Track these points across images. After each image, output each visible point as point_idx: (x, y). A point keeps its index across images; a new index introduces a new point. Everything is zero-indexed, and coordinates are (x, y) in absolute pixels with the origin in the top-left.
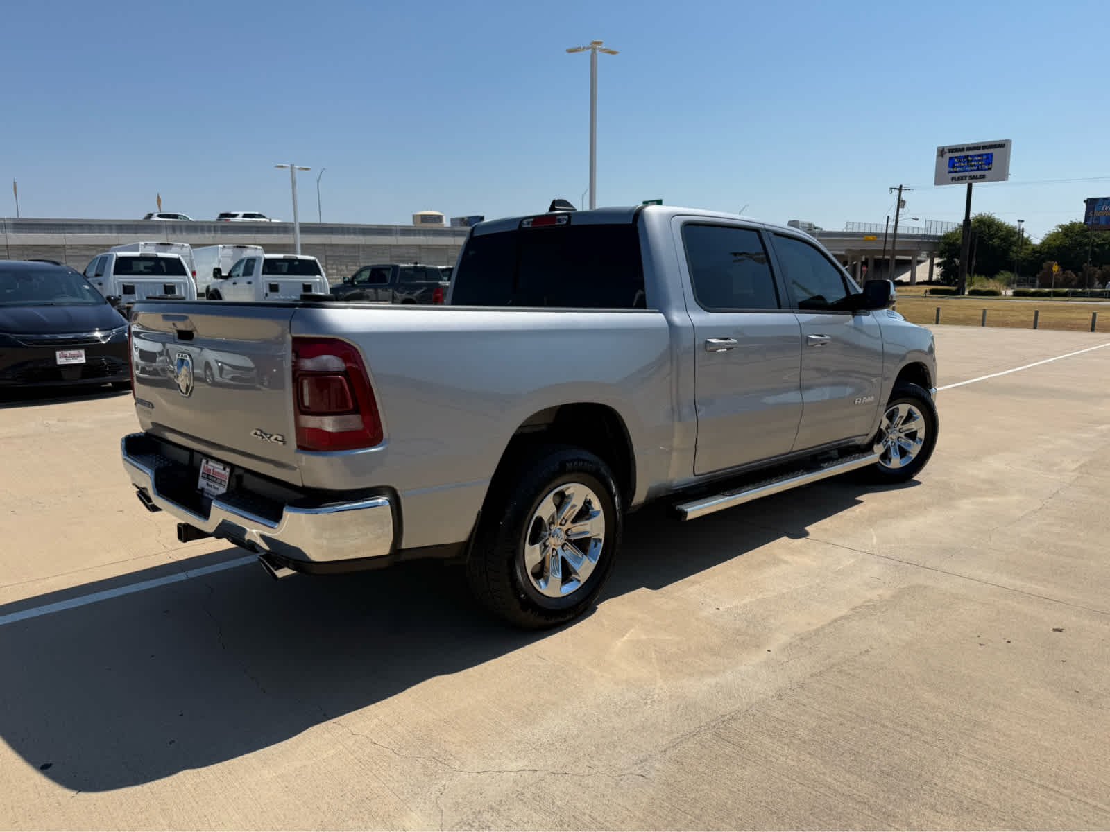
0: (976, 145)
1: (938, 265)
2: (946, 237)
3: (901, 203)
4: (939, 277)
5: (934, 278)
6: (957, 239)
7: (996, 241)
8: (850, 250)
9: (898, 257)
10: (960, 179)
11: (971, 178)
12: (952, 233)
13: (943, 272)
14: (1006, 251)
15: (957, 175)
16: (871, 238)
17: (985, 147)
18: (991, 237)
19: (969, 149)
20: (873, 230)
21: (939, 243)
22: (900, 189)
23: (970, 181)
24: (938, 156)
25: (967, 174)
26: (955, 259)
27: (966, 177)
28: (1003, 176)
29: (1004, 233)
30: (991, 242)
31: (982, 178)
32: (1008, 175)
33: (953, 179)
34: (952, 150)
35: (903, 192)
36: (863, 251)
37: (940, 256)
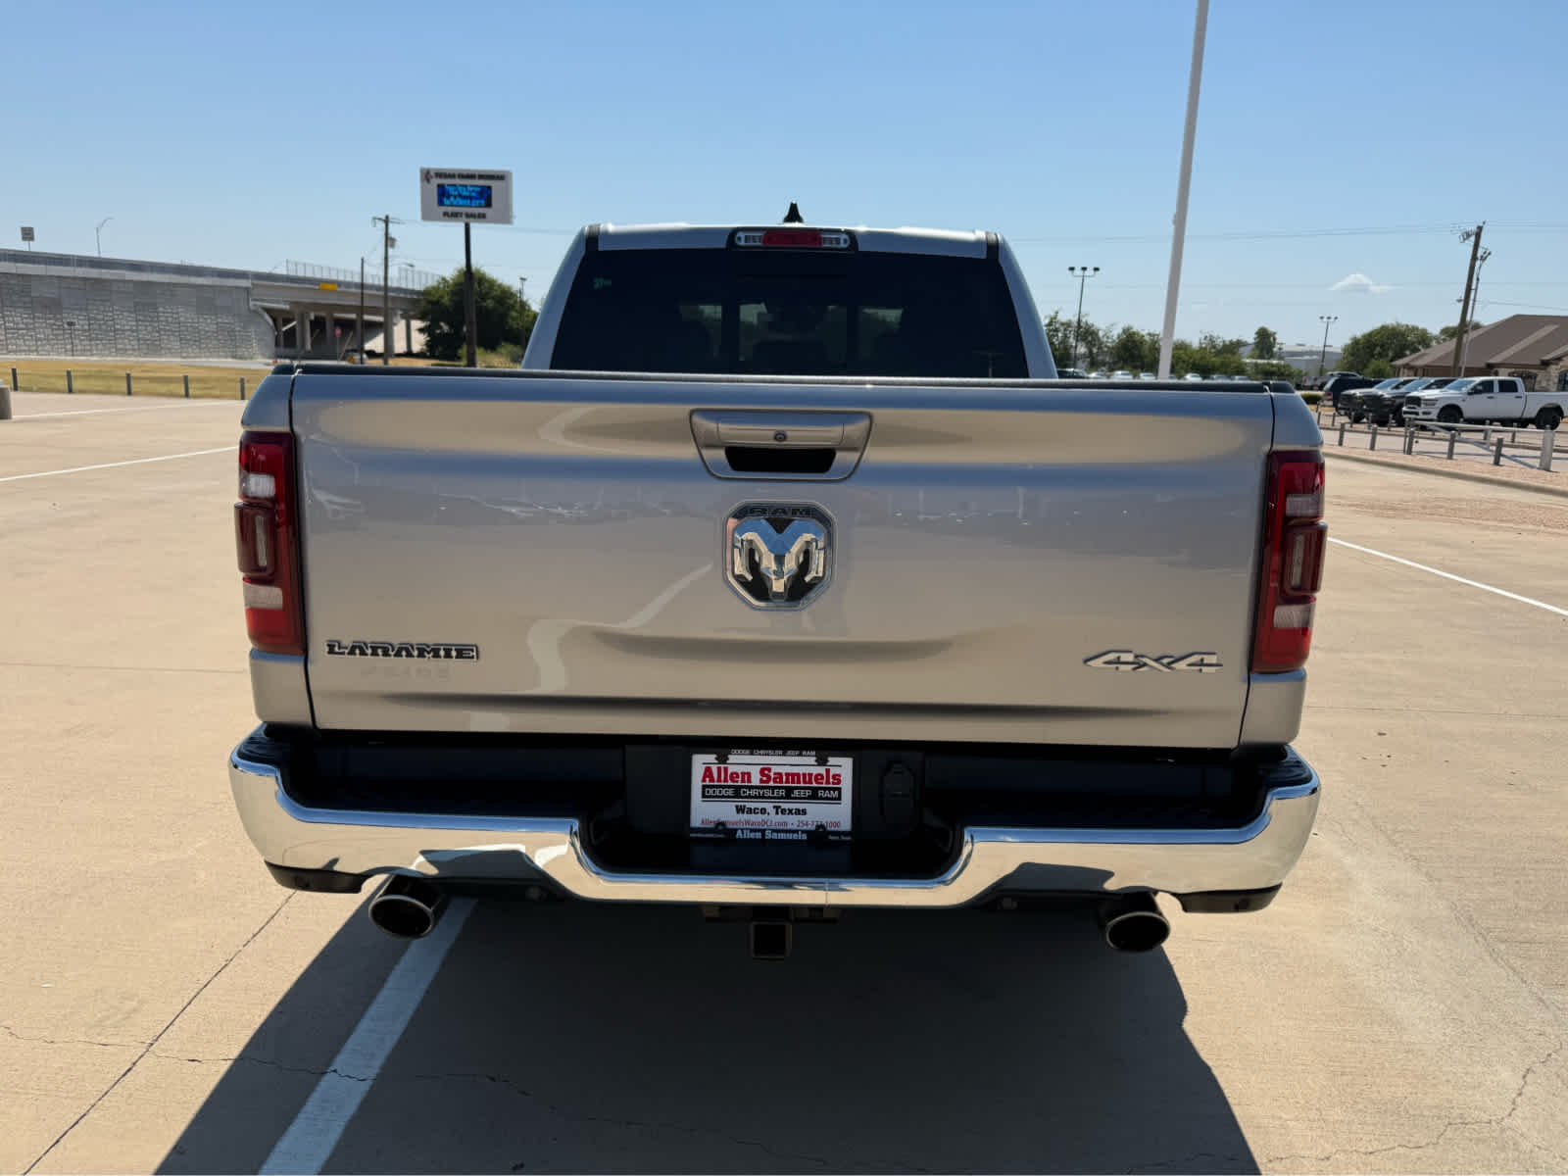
0: (470, 173)
1: (421, 330)
2: (426, 293)
3: (389, 241)
4: (425, 347)
5: (416, 348)
6: (442, 297)
7: (490, 303)
8: (296, 303)
9: (366, 317)
10: (455, 216)
11: (468, 216)
12: (433, 288)
13: (428, 341)
14: (504, 316)
15: (450, 209)
16: (330, 287)
17: (482, 177)
18: (484, 297)
19: (462, 176)
20: (334, 277)
21: (418, 301)
22: (387, 221)
23: (468, 220)
24: (422, 181)
25: (464, 210)
26: (442, 324)
27: (461, 214)
28: (505, 218)
29: (498, 293)
30: (485, 304)
31: (482, 217)
32: (511, 217)
33: (446, 214)
34: (440, 175)
35: (390, 225)
36: (316, 306)
37: (422, 318)
